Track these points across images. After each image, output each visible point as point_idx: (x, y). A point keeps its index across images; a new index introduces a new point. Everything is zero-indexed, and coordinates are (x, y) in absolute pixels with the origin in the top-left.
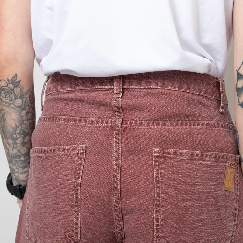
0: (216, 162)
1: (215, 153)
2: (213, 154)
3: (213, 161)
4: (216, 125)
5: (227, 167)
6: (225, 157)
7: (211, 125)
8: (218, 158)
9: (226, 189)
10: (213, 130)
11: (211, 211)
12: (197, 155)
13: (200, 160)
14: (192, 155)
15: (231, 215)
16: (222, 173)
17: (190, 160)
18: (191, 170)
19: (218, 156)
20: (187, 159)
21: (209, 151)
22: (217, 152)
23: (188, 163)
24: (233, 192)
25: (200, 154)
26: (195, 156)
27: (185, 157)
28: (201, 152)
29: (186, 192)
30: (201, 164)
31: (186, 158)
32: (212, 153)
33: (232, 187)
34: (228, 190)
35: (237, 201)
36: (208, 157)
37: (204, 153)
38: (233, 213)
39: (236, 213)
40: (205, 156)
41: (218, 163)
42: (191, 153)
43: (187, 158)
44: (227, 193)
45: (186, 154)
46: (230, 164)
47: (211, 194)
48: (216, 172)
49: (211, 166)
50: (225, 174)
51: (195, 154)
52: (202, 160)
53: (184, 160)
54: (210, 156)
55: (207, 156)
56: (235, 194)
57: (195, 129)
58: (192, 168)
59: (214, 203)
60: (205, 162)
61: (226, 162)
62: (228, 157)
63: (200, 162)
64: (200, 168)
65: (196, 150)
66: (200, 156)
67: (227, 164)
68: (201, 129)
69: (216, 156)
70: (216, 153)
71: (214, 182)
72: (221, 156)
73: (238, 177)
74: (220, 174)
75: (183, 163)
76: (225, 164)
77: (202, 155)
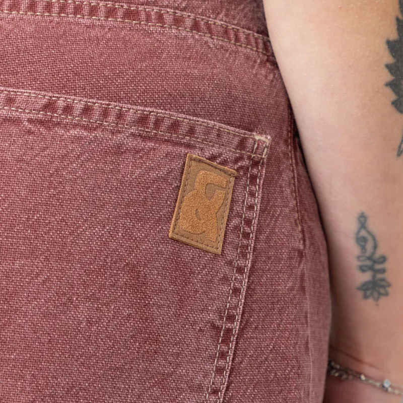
0: (145, 138)
1: (142, 108)
2: (133, 111)
3: (133, 135)
4: (168, 18)
5: (193, 163)
6: (183, 129)
7: (143, 16)
8: (152, 125)
9: (184, 239)
10: (149, 34)
11: (107, 305)
12: (68, 109)
13: (75, 126)
14: (50, 106)
15: (200, 330)
16: (165, 179)
17: (41, 122)
18: (37, 155)
19: (152, 118)
20: (30, 121)
21: (119, 100)
22: (152, 105)
23: (30, 132)
24: (216, 255)
25: (79, 107)
26: (60, 112)
27: (21, 113)
28: (86, 100)
29: (12, 226)
30: (80, 138)
31: (24, 117)
32: (129, 106)
33: (212, 236)
34: (193, 243)
35: (236, 291)
36: (111, 118)
37: (98, 105)
38: (216, 328)
39: (229, 331)
40: (96, 115)
41: (151, 144)
42: (44, 101)
43: (28, 116)
44: (187, 254)
45: (27, 102)
46: (207, 154)
47: (113, 245)
48: (138, 172)
49: (119, 150)
50: (178, 187)
51: (61, 103)
52: (86, 128)
53: (16, 121)
54: (120, 116)
55: (105, 113)
56: (230, 263)
57: (78, 24)
58: (44, 149)
59: (124, 278)
60: (99, 134)
61: (188, 146)
62: (199, 129)
63: (74, 132)
64: (73, 150)
65: (67, 93)
66: (77, 112)
67: (195, 154)
68: (102, 27)
69: (143, 120)
70: (147, 109)
71: (128, 205)
72: (167, 123)
73: (251, 207)
74: (155, 181)
75: (14, 130)
76: (183, 150)
77: (87, 110)
